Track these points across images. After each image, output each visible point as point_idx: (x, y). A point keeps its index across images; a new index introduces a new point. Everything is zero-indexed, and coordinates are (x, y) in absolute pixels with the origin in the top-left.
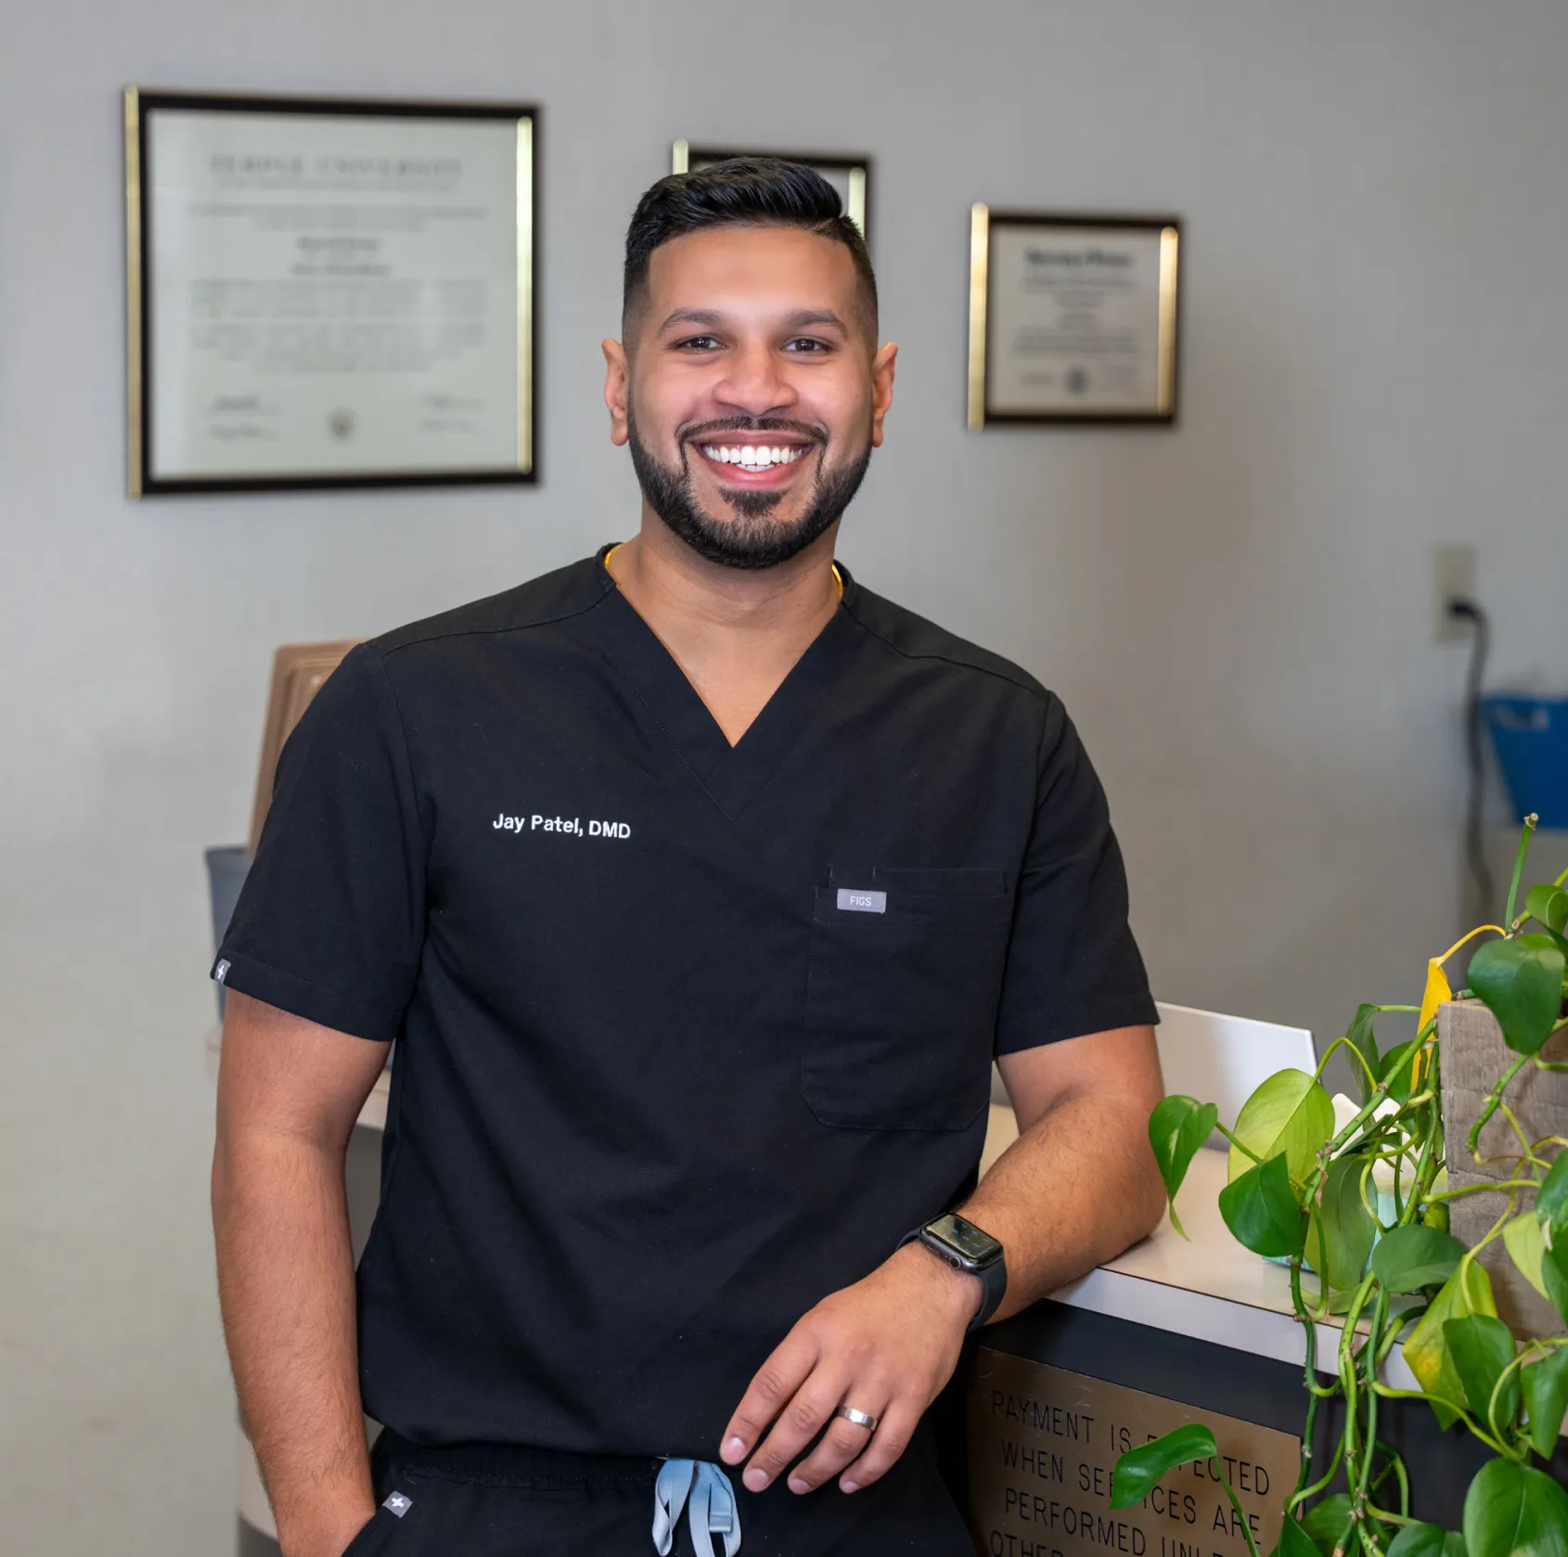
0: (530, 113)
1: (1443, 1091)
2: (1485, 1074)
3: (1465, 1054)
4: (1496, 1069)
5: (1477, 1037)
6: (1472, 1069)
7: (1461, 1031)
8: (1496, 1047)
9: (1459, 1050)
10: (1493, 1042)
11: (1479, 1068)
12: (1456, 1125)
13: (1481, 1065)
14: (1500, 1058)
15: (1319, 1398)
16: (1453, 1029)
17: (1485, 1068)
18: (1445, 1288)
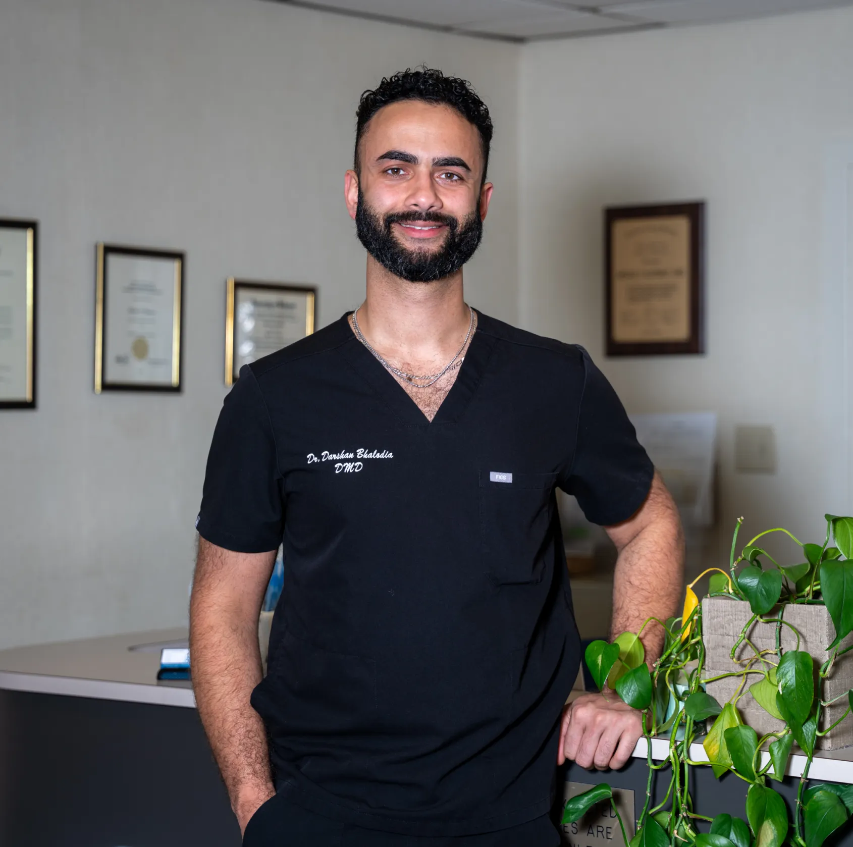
0: (32, 225)
1: (704, 637)
2: (726, 628)
3: (716, 620)
4: (732, 625)
5: (722, 612)
6: (719, 626)
7: (714, 610)
8: (732, 616)
9: (712, 618)
10: (731, 613)
11: (723, 625)
12: (711, 650)
13: (724, 624)
14: (734, 620)
15: (654, 770)
16: (709, 609)
17: (726, 625)
18: (719, 717)
